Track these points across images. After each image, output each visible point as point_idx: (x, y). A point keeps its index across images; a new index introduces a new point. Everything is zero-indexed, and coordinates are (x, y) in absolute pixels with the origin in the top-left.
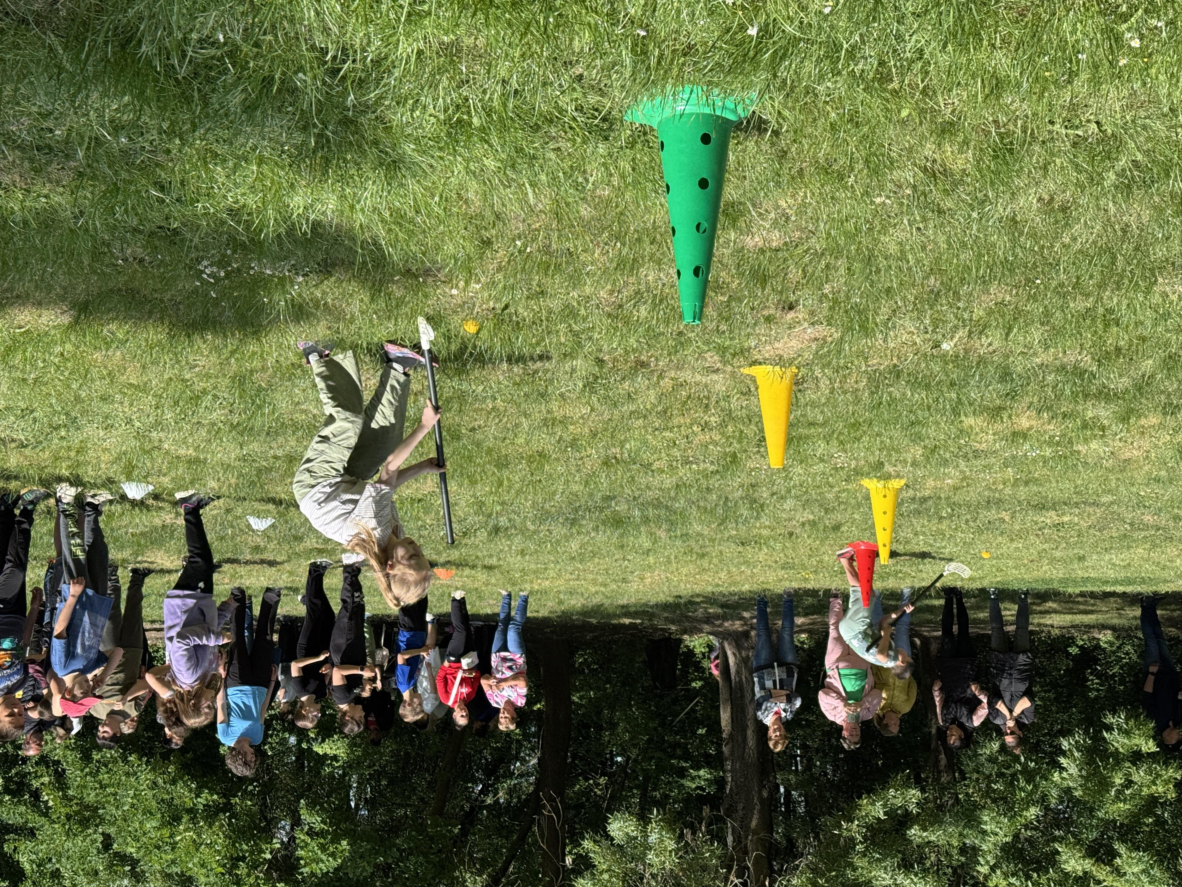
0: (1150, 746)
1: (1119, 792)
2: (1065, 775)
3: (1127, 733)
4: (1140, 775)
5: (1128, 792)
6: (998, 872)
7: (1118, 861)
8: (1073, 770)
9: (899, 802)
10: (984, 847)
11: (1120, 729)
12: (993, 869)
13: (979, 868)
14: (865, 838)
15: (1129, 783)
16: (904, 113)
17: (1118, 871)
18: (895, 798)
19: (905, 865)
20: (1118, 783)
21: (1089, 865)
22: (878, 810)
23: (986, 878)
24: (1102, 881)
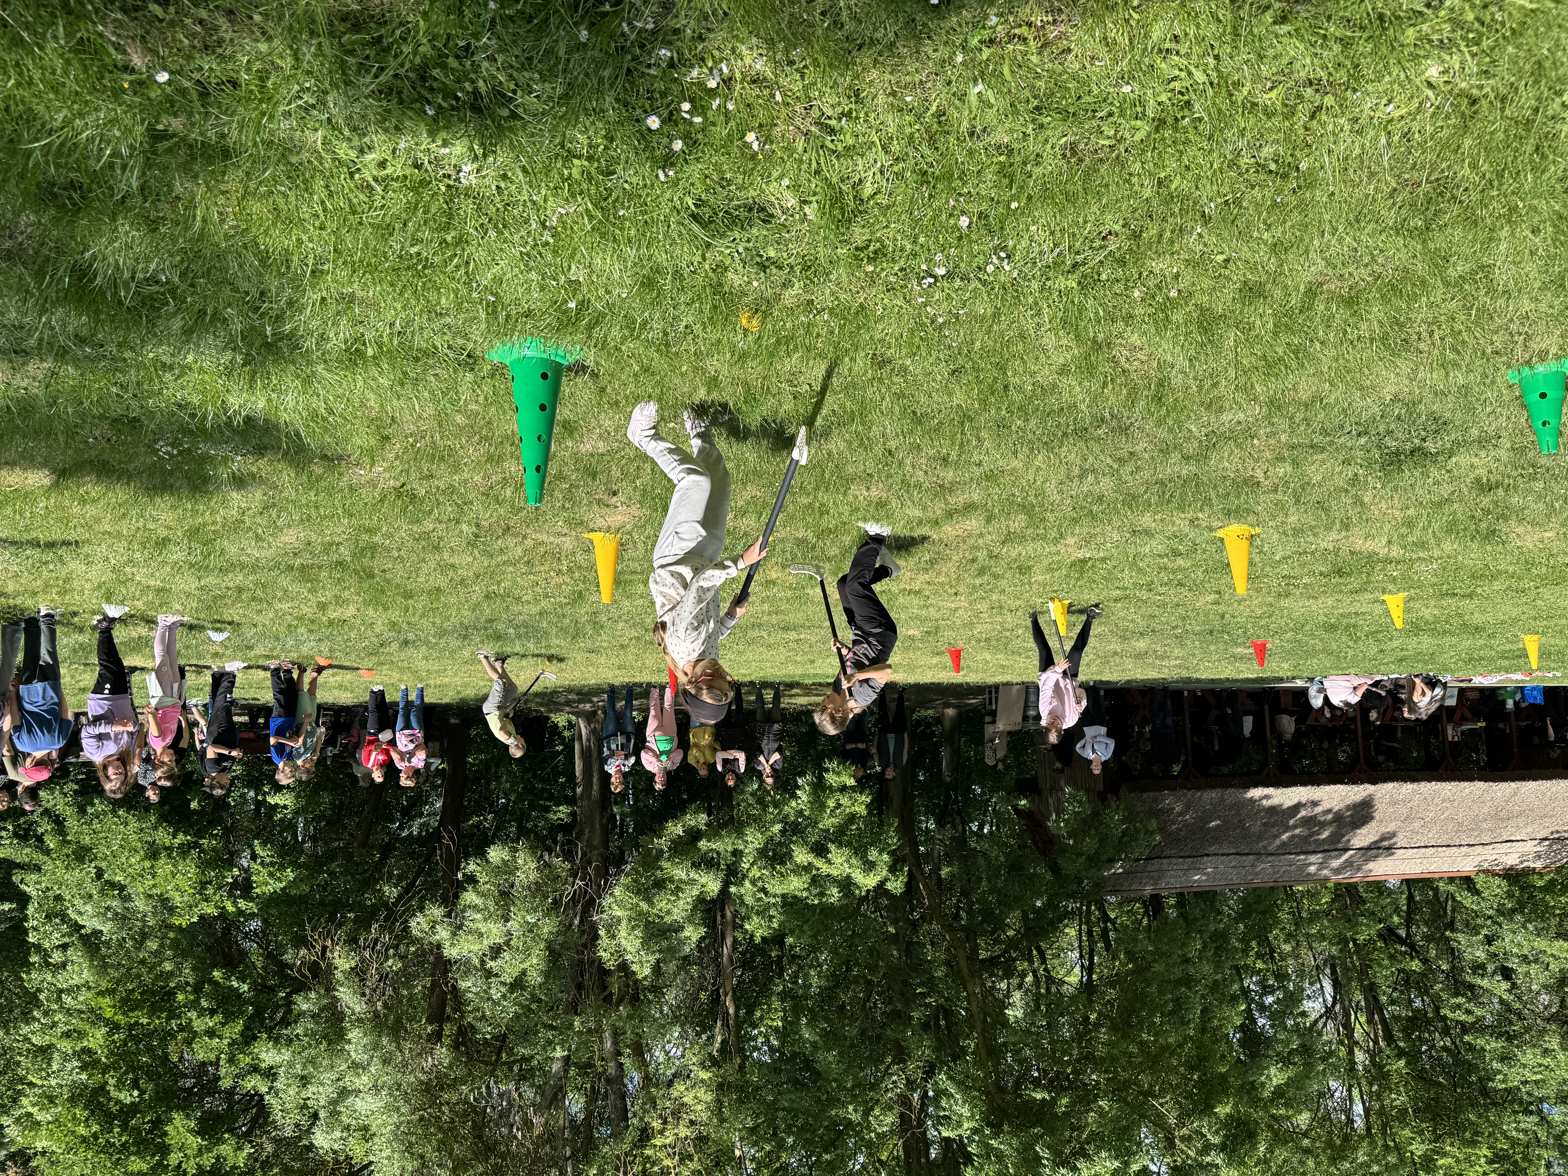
0: (851, 782)
1: (832, 811)
2: (799, 801)
3: (838, 774)
4: (845, 801)
5: (837, 811)
6: (755, 867)
7: (829, 856)
8: (804, 798)
9: (693, 823)
10: (747, 850)
11: (834, 771)
12: (752, 864)
13: (744, 866)
14: (670, 848)
15: (839, 806)
16: (684, 368)
17: (830, 862)
18: (690, 821)
19: (695, 865)
20: (832, 805)
21: (812, 859)
22: (679, 830)
23: (747, 871)
24: (819, 868)
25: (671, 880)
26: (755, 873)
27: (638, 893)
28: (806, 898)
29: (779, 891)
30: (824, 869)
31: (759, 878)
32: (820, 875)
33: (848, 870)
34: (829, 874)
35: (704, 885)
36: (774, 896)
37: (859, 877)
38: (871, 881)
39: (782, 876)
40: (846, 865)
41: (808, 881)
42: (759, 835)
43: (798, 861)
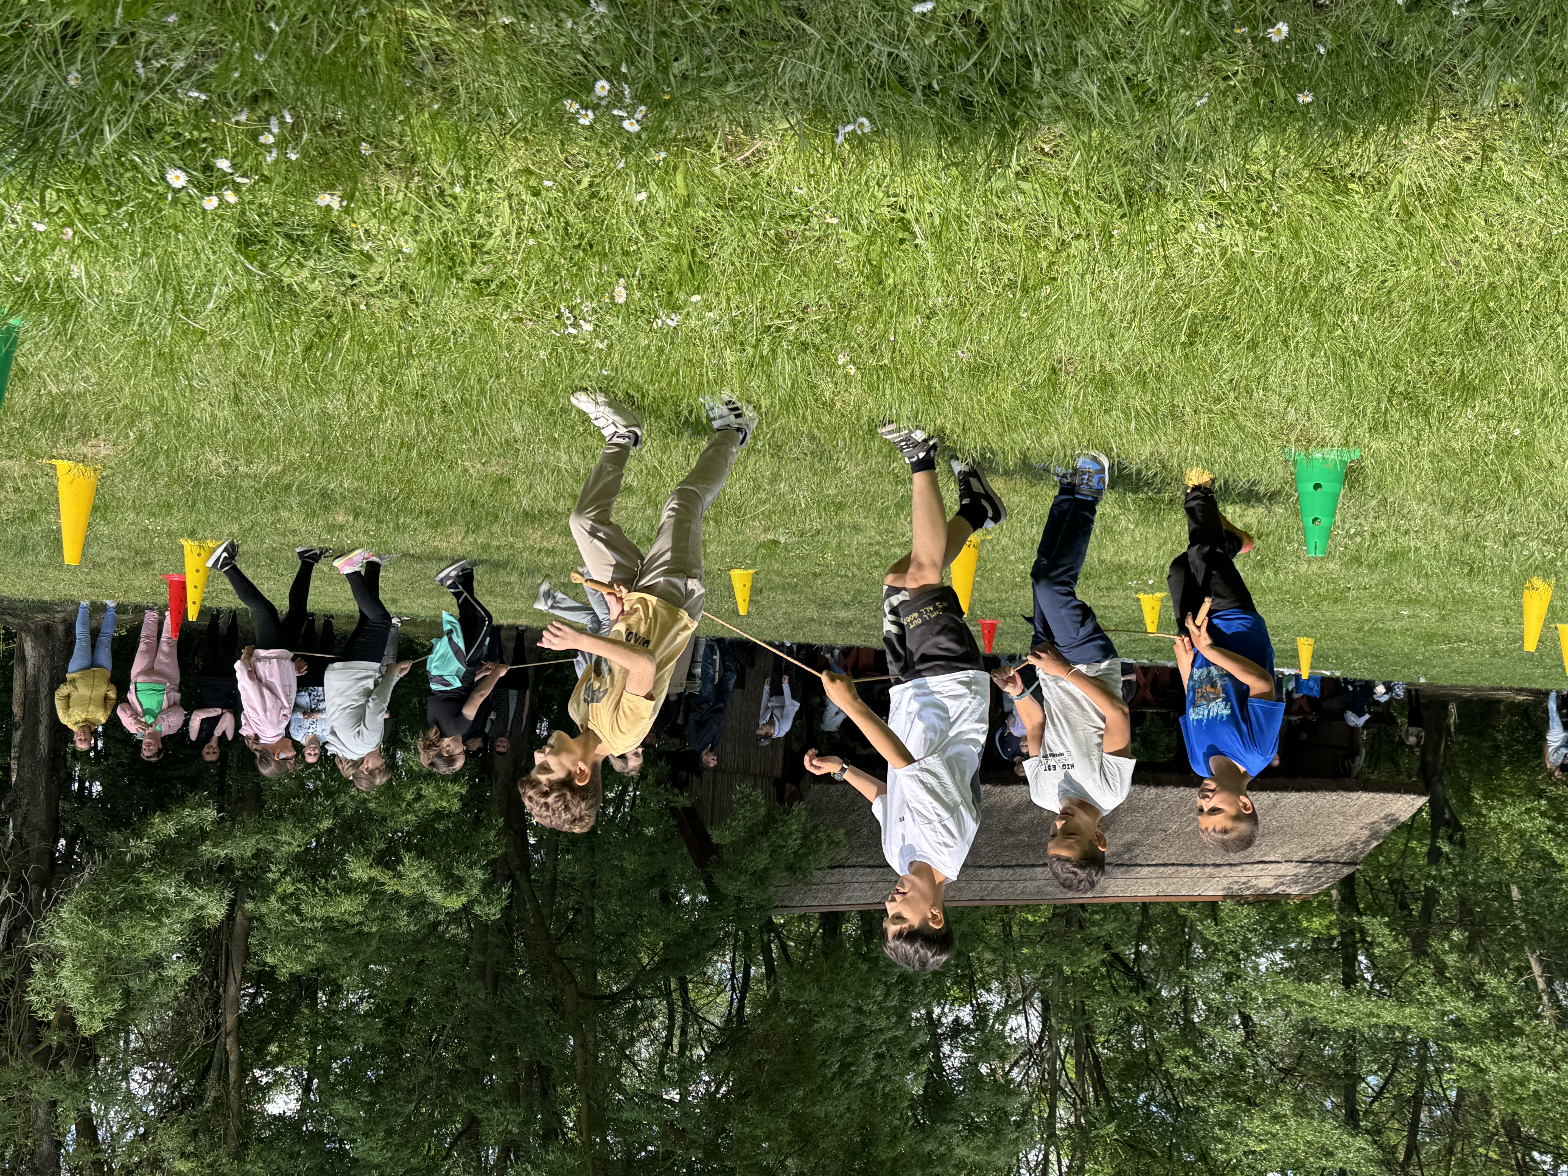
4: (428, 791)
5: (417, 806)
6: (288, 879)
7: (400, 868)
9: (193, 820)
10: (278, 854)
13: (270, 875)
15: (419, 797)
17: (400, 876)
18: (190, 816)
19: (191, 879)
20: (409, 797)
21: (374, 873)
22: (170, 829)
23: (275, 882)
24: (383, 884)
26: (287, 886)
28: (360, 924)
29: (319, 912)
30: (391, 886)
31: (292, 894)
32: (385, 892)
33: (425, 887)
34: (397, 892)
35: (202, 908)
36: (312, 920)
37: (436, 896)
38: (455, 903)
39: (328, 893)
40: (423, 881)
41: (366, 902)
42: (298, 833)
43: (353, 876)
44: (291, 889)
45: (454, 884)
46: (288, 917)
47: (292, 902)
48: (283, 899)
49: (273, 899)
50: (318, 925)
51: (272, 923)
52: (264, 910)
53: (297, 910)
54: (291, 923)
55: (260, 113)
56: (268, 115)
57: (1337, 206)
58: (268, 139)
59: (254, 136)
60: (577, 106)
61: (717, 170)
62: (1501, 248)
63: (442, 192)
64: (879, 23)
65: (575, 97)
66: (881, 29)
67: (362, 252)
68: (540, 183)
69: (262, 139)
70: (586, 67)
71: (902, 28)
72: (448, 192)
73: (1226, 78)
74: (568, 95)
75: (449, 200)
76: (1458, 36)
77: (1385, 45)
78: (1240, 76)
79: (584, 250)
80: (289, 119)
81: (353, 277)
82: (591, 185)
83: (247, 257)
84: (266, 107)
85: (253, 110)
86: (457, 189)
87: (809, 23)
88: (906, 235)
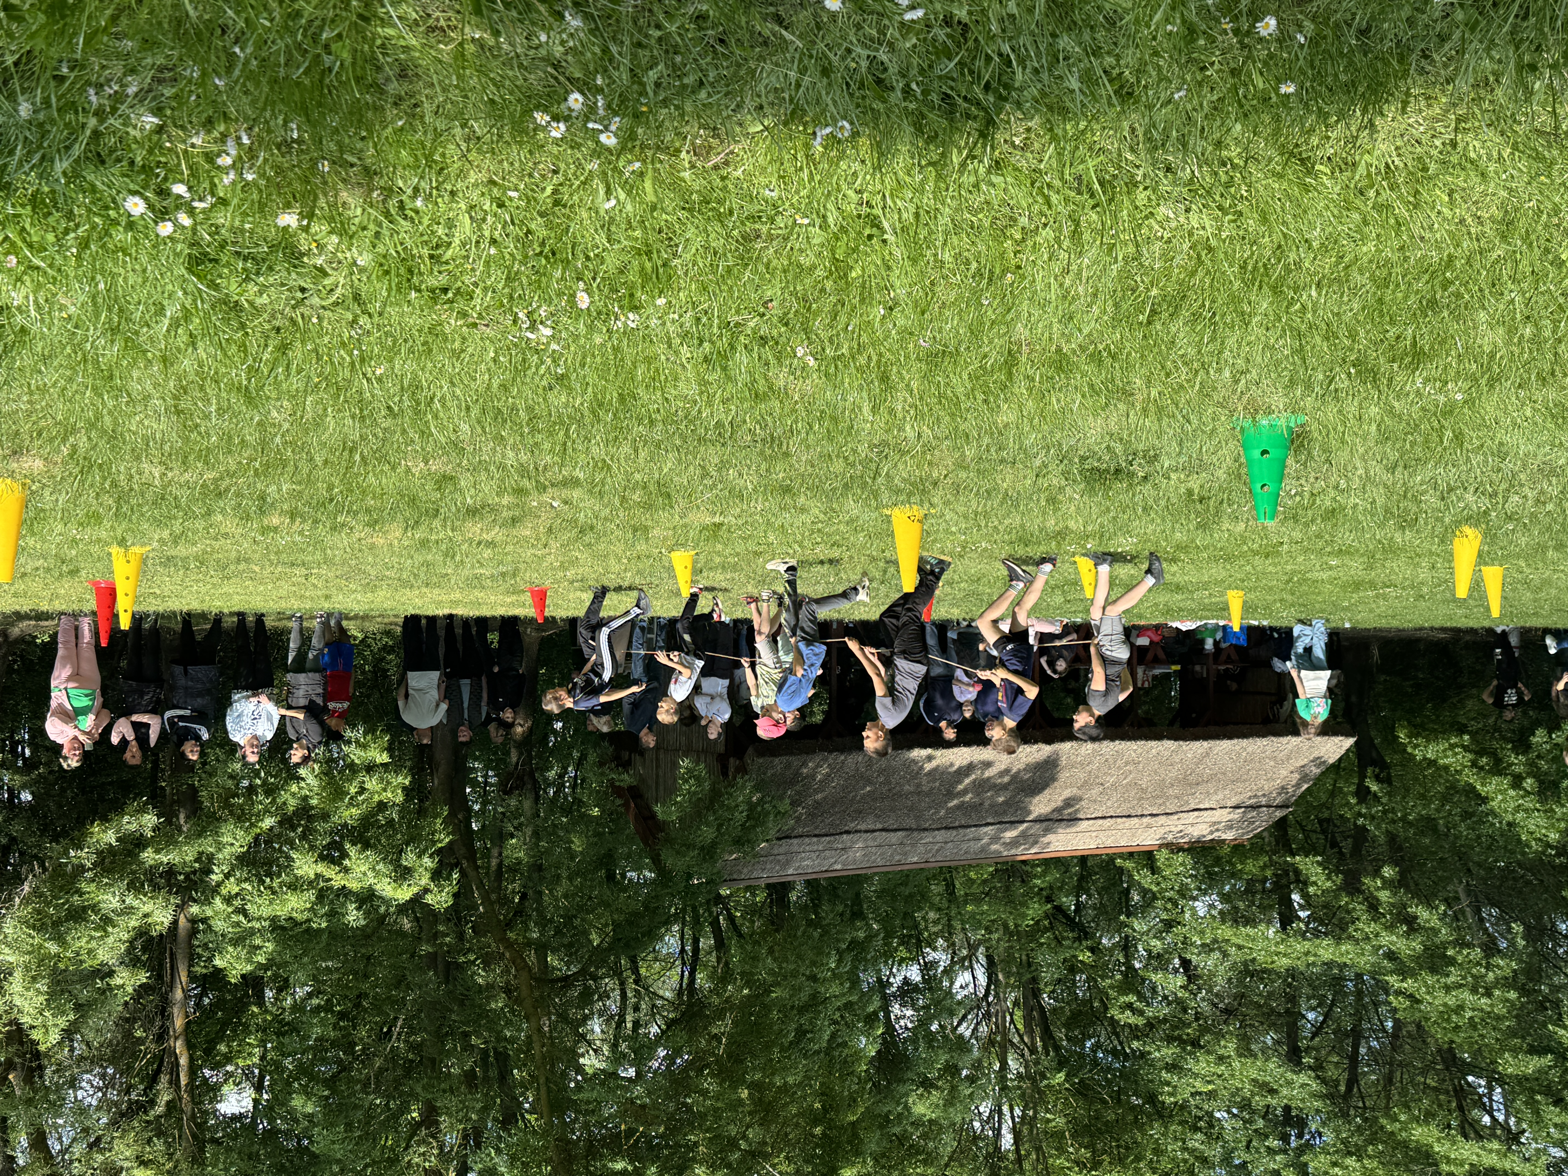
1: (352, 798)
2: (303, 784)
10: (220, 856)
11: (357, 742)
17: (346, 870)
18: (129, 823)
19: (134, 887)
20: (353, 790)
21: (321, 868)
22: (110, 837)
23: (219, 884)
24: (330, 880)
25: (95, 908)
27: (40, 928)
28: (309, 920)
29: (266, 912)
30: (338, 881)
31: (237, 894)
32: (331, 888)
33: (372, 881)
34: (344, 887)
35: (146, 916)
36: (259, 919)
37: (386, 888)
38: (404, 894)
39: (274, 893)
40: (370, 874)
41: (313, 898)
42: (240, 833)
43: (299, 873)
44: (236, 889)
45: (403, 874)
46: (235, 918)
47: (237, 903)
48: (228, 900)
49: (218, 901)
50: (266, 924)
51: (219, 925)
52: (209, 913)
53: (243, 911)
54: (238, 924)
55: (216, 134)
56: (224, 137)
57: (1306, 188)
58: (225, 161)
59: (210, 158)
60: (548, 118)
61: (686, 175)
62: (1462, 221)
63: (402, 206)
64: (858, 27)
65: (546, 110)
66: (860, 33)
67: (315, 267)
68: (504, 193)
69: (220, 161)
70: (556, 79)
71: (882, 32)
72: (409, 204)
73: (1203, 69)
74: (537, 107)
75: (410, 213)
76: (1435, 21)
77: (1363, 32)
78: (1217, 66)
79: (546, 258)
80: (246, 140)
81: (303, 290)
82: (555, 192)
83: (199, 277)
84: (222, 128)
85: (209, 132)
86: (419, 203)
87: (786, 28)
88: (875, 231)
